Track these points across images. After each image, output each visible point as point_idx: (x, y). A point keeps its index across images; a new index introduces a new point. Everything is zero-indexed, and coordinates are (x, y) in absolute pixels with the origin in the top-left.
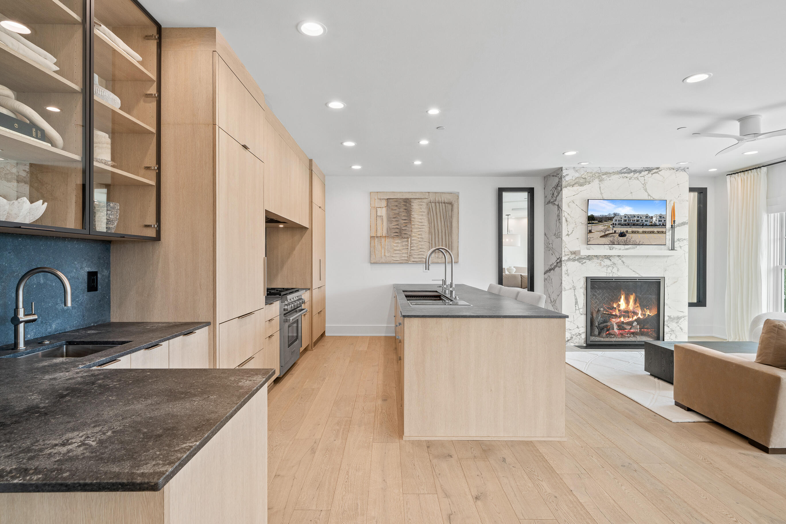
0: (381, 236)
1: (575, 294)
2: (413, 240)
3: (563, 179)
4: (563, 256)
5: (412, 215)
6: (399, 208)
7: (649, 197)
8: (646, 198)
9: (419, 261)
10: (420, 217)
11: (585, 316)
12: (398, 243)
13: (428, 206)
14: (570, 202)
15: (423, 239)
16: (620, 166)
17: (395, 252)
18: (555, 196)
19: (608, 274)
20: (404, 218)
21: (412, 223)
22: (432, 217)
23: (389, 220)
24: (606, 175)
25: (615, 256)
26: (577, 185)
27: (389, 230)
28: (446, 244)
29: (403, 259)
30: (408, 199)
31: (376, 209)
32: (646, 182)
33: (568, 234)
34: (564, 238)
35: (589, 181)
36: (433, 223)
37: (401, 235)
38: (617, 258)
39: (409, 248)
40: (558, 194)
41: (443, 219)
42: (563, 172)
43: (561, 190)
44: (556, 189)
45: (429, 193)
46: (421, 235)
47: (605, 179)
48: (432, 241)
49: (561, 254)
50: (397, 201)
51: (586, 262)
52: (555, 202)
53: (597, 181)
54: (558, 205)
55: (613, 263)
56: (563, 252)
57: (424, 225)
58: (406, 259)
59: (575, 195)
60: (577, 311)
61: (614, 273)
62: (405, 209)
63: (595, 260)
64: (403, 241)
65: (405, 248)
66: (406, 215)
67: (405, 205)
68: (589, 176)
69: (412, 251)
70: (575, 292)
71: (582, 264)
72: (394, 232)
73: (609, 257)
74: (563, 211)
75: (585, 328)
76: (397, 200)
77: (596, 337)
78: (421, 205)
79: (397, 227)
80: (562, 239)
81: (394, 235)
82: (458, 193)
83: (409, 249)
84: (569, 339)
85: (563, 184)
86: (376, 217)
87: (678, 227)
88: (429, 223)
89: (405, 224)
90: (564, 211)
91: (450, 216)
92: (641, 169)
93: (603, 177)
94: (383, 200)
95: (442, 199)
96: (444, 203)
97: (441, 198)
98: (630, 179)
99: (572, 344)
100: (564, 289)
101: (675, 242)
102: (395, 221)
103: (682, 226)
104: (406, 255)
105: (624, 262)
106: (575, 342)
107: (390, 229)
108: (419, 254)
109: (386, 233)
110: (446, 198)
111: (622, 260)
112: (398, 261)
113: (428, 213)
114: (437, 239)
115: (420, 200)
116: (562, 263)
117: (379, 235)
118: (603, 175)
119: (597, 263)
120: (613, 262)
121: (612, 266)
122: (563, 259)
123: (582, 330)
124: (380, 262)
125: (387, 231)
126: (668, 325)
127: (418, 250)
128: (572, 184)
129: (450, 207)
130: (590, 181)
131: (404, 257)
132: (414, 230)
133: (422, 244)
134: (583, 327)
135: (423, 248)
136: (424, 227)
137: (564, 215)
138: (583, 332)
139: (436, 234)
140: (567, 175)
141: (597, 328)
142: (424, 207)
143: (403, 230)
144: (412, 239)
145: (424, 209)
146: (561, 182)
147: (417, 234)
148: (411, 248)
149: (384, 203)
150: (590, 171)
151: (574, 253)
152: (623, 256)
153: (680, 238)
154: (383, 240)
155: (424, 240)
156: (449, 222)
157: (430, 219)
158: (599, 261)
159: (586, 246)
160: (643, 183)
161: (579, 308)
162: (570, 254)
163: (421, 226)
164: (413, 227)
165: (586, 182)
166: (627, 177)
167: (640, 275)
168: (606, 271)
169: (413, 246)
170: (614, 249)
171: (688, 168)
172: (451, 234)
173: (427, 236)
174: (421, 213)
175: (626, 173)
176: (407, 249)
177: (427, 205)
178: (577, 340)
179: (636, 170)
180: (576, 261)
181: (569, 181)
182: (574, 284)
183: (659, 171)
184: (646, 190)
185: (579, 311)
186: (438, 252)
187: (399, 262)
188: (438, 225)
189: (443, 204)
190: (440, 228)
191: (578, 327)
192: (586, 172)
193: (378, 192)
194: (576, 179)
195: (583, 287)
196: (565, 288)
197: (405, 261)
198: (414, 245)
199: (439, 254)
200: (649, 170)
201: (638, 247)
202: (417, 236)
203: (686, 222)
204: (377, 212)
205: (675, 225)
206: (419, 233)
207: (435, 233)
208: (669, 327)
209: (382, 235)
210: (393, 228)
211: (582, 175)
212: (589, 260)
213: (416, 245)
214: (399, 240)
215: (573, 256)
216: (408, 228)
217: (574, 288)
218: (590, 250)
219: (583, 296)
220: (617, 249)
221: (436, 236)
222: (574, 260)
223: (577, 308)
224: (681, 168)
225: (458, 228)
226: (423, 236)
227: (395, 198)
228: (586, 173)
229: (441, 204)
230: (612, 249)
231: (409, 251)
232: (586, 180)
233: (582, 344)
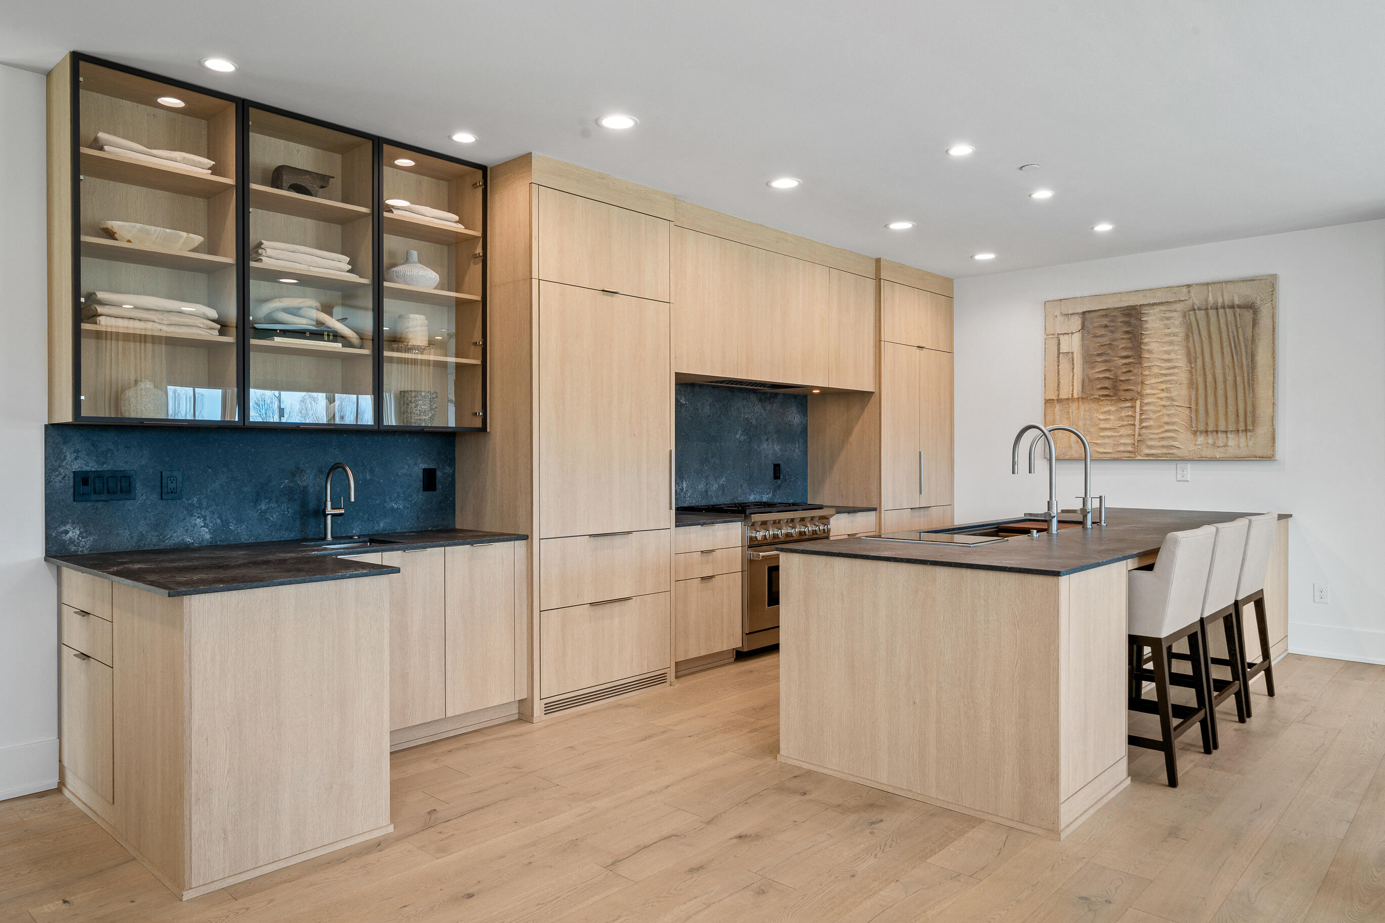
0: (1068, 399)
2: (1147, 404)
5: (1146, 344)
6: (1112, 332)
9: (1163, 453)
10: (1167, 348)
12: (1108, 412)
13: (1187, 318)
15: (1173, 400)
17: (1102, 434)
20: (1125, 354)
21: (1146, 365)
22: (1198, 345)
23: (1089, 360)
27: (1086, 383)
28: (1237, 410)
29: (1122, 448)
30: (1133, 308)
31: (1056, 339)
36: (1199, 361)
37: (1115, 395)
39: (1137, 423)
41: (1229, 348)
45: (1189, 286)
46: (1167, 390)
48: (1197, 404)
50: (1106, 315)
57: (1175, 367)
58: (1130, 448)
62: (1127, 332)
64: (1121, 408)
65: (1125, 423)
66: (1130, 345)
67: (1127, 323)
69: (1144, 431)
72: (1099, 386)
76: (1106, 313)
78: (1168, 319)
79: (1107, 375)
81: (1099, 396)
82: (1275, 276)
83: (1137, 427)
86: (1056, 355)
88: (1190, 362)
89: (1126, 368)
91: (1250, 338)
94: (1073, 316)
95: (1225, 298)
96: (1232, 307)
97: (1223, 296)
102: (1102, 362)
104: (1129, 441)
107: (1090, 381)
108: (1162, 438)
109: (1081, 390)
110: (1237, 295)
112: (1109, 456)
113: (1187, 337)
114: (1211, 400)
115: (1163, 308)
117: (1063, 395)
124: (1068, 457)
125: (1083, 386)
127: (1160, 427)
129: (1248, 315)
131: (1124, 444)
132: (1151, 381)
133: (1171, 412)
135: (1173, 423)
136: (1176, 370)
139: (1208, 387)
142: (1177, 323)
143: (1121, 383)
144: (1145, 401)
145: (1177, 327)
147: (1156, 389)
148: (1141, 423)
149: (1076, 323)
154: (1074, 406)
155: (1175, 403)
156: (1246, 353)
157: (1192, 351)
163: (1169, 368)
164: (1146, 373)
169: (1146, 419)
172: (1253, 385)
173: (1184, 392)
174: (1167, 339)
176: (1132, 427)
177: (1184, 317)
186: (1215, 433)
187: (1113, 456)
188: (1213, 364)
189: (1228, 310)
190: (1219, 371)
193: (1060, 300)
197: (1128, 455)
198: (1148, 417)
199: (1218, 437)
202: (1158, 393)
204: (1059, 344)
206: (1163, 386)
207: (1206, 386)
209: (1070, 396)
210: (1098, 379)
213: (1154, 416)
214: (1111, 405)
216: (1134, 375)
221: (1209, 391)
225: (1274, 369)
226: (1174, 394)
227: (1102, 310)
229: (1221, 311)
231: (1137, 430)
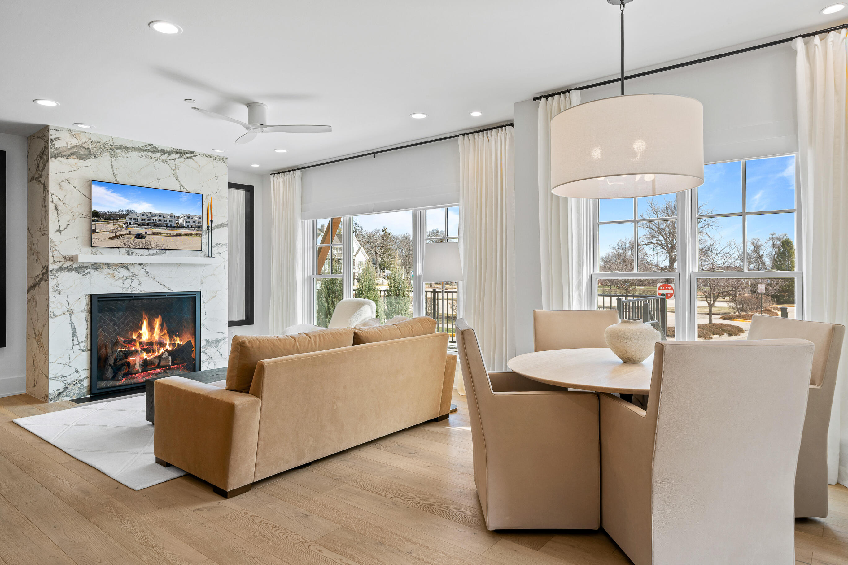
1: (71, 321)
3: (50, 144)
4: (50, 263)
7: (182, 188)
8: (178, 188)
11: (89, 352)
14: (63, 181)
16: (141, 140)
18: (40, 169)
19: (124, 290)
24: (121, 149)
25: (135, 264)
26: (75, 157)
32: (177, 168)
33: (59, 229)
34: (53, 235)
35: (94, 153)
38: (139, 267)
40: (44, 166)
42: (50, 133)
43: (48, 161)
44: (41, 158)
47: (120, 154)
49: (48, 260)
51: (90, 273)
52: (40, 179)
53: (106, 156)
54: (44, 184)
55: (132, 274)
56: (50, 257)
59: (72, 171)
60: (76, 347)
61: (134, 287)
63: (106, 270)
68: (95, 146)
70: (71, 318)
71: (83, 275)
73: (126, 265)
74: (50, 194)
75: (89, 370)
77: (109, 382)
80: (48, 237)
84: (61, 391)
85: (50, 151)
87: (216, 229)
90: (52, 194)
92: (171, 150)
93: (118, 151)
98: (155, 161)
99: (67, 399)
100: (52, 315)
101: (212, 247)
103: (221, 227)
105: (148, 273)
106: (72, 395)
111: (145, 270)
116: (48, 275)
118: (117, 148)
119: (108, 274)
120: (133, 272)
121: (131, 277)
122: (51, 267)
123: (85, 374)
126: (206, 351)
128: (66, 154)
130: (97, 155)
134: (85, 370)
137: (52, 200)
138: (85, 378)
140: (56, 138)
141: (111, 367)
146: (48, 148)
150: (96, 140)
151: (71, 259)
152: (147, 265)
153: (218, 243)
158: (111, 271)
159: (89, 249)
160: (174, 168)
161: (79, 342)
162: (63, 260)
165: (89, 154)
166: (151, 158)
167: (170, 290)
168: (121, 285)
170: (134, 254)
171: (227, 159)
175: (150, 151)
178: (76, 391)
179: (164, 150)
180: (74, 272)
181: (61, 149)
182: (70, 306)
183: (194, 156)
184: (178, 179)
185: (80, 347)
191: (77, 371)
192: (90, 139)
194: (73, 147)
195: (86, 309)
196: (54, 314)
200: (182, 153)
201: (167, 252)
203: (226, 223)
205: (212, 227)
208: (206, 354)
211: (82, 143)
212: (95, 269)
215: (69, 263)
217: (71, 313)
218: (97, 255)
219: (85, 323)
220: (138, 255)
222: (70, 270)
223: (76, 342)
224: (219, 157)
228: (90, 141)
230: (130, 254)
232: (90, 152)
233: (84, 395)
